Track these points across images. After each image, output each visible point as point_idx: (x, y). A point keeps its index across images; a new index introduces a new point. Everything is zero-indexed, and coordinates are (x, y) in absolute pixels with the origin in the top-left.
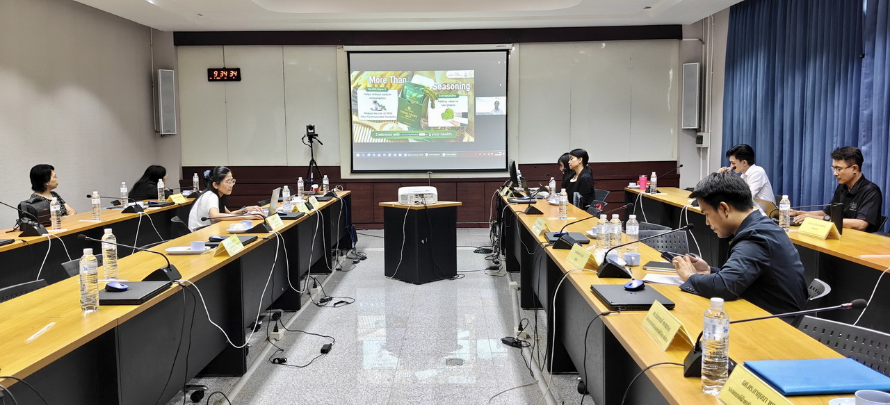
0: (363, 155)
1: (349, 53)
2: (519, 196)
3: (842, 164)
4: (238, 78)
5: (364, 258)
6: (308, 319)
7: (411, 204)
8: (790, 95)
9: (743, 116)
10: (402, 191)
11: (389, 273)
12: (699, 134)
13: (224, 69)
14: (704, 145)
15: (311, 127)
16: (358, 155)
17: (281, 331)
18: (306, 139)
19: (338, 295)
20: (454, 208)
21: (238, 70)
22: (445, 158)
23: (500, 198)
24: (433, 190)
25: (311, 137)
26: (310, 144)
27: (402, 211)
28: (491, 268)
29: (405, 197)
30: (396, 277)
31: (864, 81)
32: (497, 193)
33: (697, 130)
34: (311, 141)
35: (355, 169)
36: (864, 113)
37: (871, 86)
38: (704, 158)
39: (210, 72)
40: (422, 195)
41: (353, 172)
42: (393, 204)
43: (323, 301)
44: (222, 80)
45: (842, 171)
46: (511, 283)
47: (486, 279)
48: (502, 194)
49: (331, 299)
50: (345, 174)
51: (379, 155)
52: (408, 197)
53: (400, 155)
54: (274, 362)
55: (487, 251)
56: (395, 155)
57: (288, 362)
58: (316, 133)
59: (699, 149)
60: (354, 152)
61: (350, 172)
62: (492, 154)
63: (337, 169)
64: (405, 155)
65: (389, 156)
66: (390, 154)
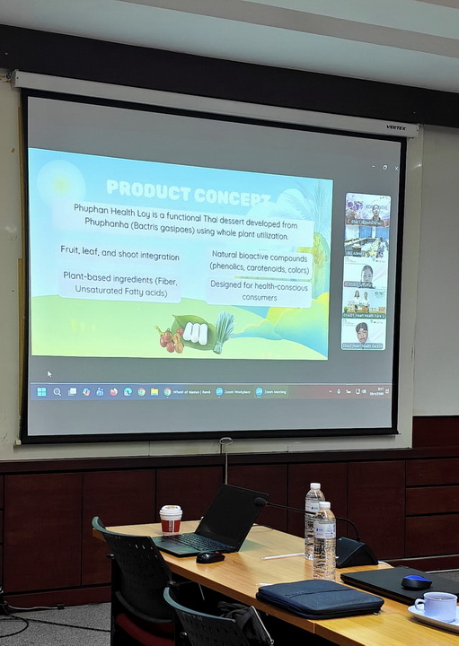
0: (57, 392)
1: (25, 94)
35: (33, 431)
41: (27, 441)
51: (100, 392)
53: (155, 392)
56: (142, 392)
60: (31, 384)
61: (19, 442)
62: (365, 391)
64: (168, 392)
65: (126, 394)
66: (130, 391)
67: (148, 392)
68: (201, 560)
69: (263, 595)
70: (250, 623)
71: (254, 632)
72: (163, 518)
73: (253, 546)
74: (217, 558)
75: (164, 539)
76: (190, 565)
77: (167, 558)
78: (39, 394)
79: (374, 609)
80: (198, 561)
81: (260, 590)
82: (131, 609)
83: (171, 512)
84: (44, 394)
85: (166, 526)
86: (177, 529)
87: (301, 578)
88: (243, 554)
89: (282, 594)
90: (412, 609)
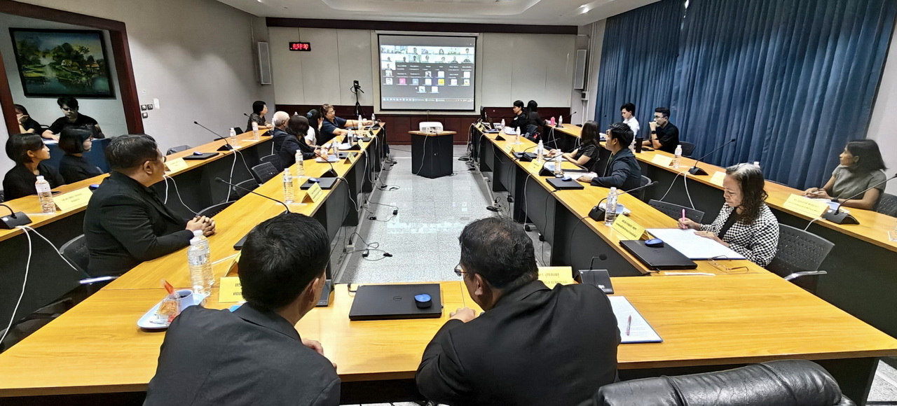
0: (388, 100)
1: (378, 35)
2: (488, 128)
3: (660, 115)
4: (309, 49)
5: (396, 163)
6: (379, 197)
7: (428, 133)
8: (636, 74)
9: (609, 83)
10: (422, 125)
11: (415, 171)
12: (583, 92)
13: (300, 43)
14: (586, 99)
15: (357, 82)
16: (384, 100)
17: (368, 203)
18: (353, 89)
19: (390, 183)
20: (452, 135)
21: (309, 44)
22: (438, 102)
23: (476, 129)
24: (439, 125)
25: (357, 88)
27: (423, 136)
28: (471, 170)
29: (424, 129)
30: (418, 175)
31: (677, 70)
32: (473, 126)
33: (583, 90)
34: (356, 91)
35: (383, 108)
36: (675, 88)
37: (680, 73)
38: (586, 106)
39: (291, 44)
40: (434, 128)
41: (381, 110)
42: (417, 132)
43: (382, 187)
44: (299, 50)
45: (659, 119)
46: (484, 178)
47: (469, 175)
48: (477, 126)
49: (386, 186)
50: (377, 111)
52: (426, 128)
53: (410, 100)
54: (370, 219)
55: (466, 160)
56: (407, 100)
57: (378, 219)
58: (359, 86)
59: (583, 101)
62: (466, 100)
63: (372, 108)
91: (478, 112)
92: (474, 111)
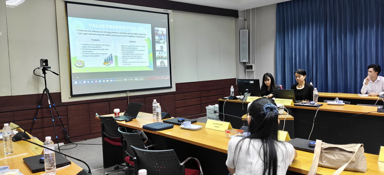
0: (80, 82)
1: (66, 2)
14: (252, 70)
15: (46, 61)
16: (76, 83)
25: (45, 69)
26: (43, 75)
33: (245, 63)
34: (44, 72)
35: (74, 93)
41: (72, 96)
50: (65, 98)
51: (92, 82)
53: (107, 81)
56: (104, 81)
58: (49, 66)
60: (72, 81)
61: (70, 97)
62: (163, 78)
63: (59, 95)
64: (111, 81)
65: (100, 82)
66: (101, 81)
67: (106, 81)
68: (126, 121)
69: (144, 127)
70: (141, 134)
71: (142, 136)
72: (114, 112)
73: (140, 117)
74: (131, 120)
75: (115, 117)
76: (124, 123)
77: (117, 122)
78: (75, 83)
79: (172, 127)
80: (126, 122)
81: (143, 126)
82: (108, 136)
83: (117, 110)
84: (77, 83)
85: (115, 114)
86: (119, 115)
87: (153, 122)
88: (137, 119)
89: (149, 126)
90: (181, 126)
91: (174, 89)
92: (171, 87)
